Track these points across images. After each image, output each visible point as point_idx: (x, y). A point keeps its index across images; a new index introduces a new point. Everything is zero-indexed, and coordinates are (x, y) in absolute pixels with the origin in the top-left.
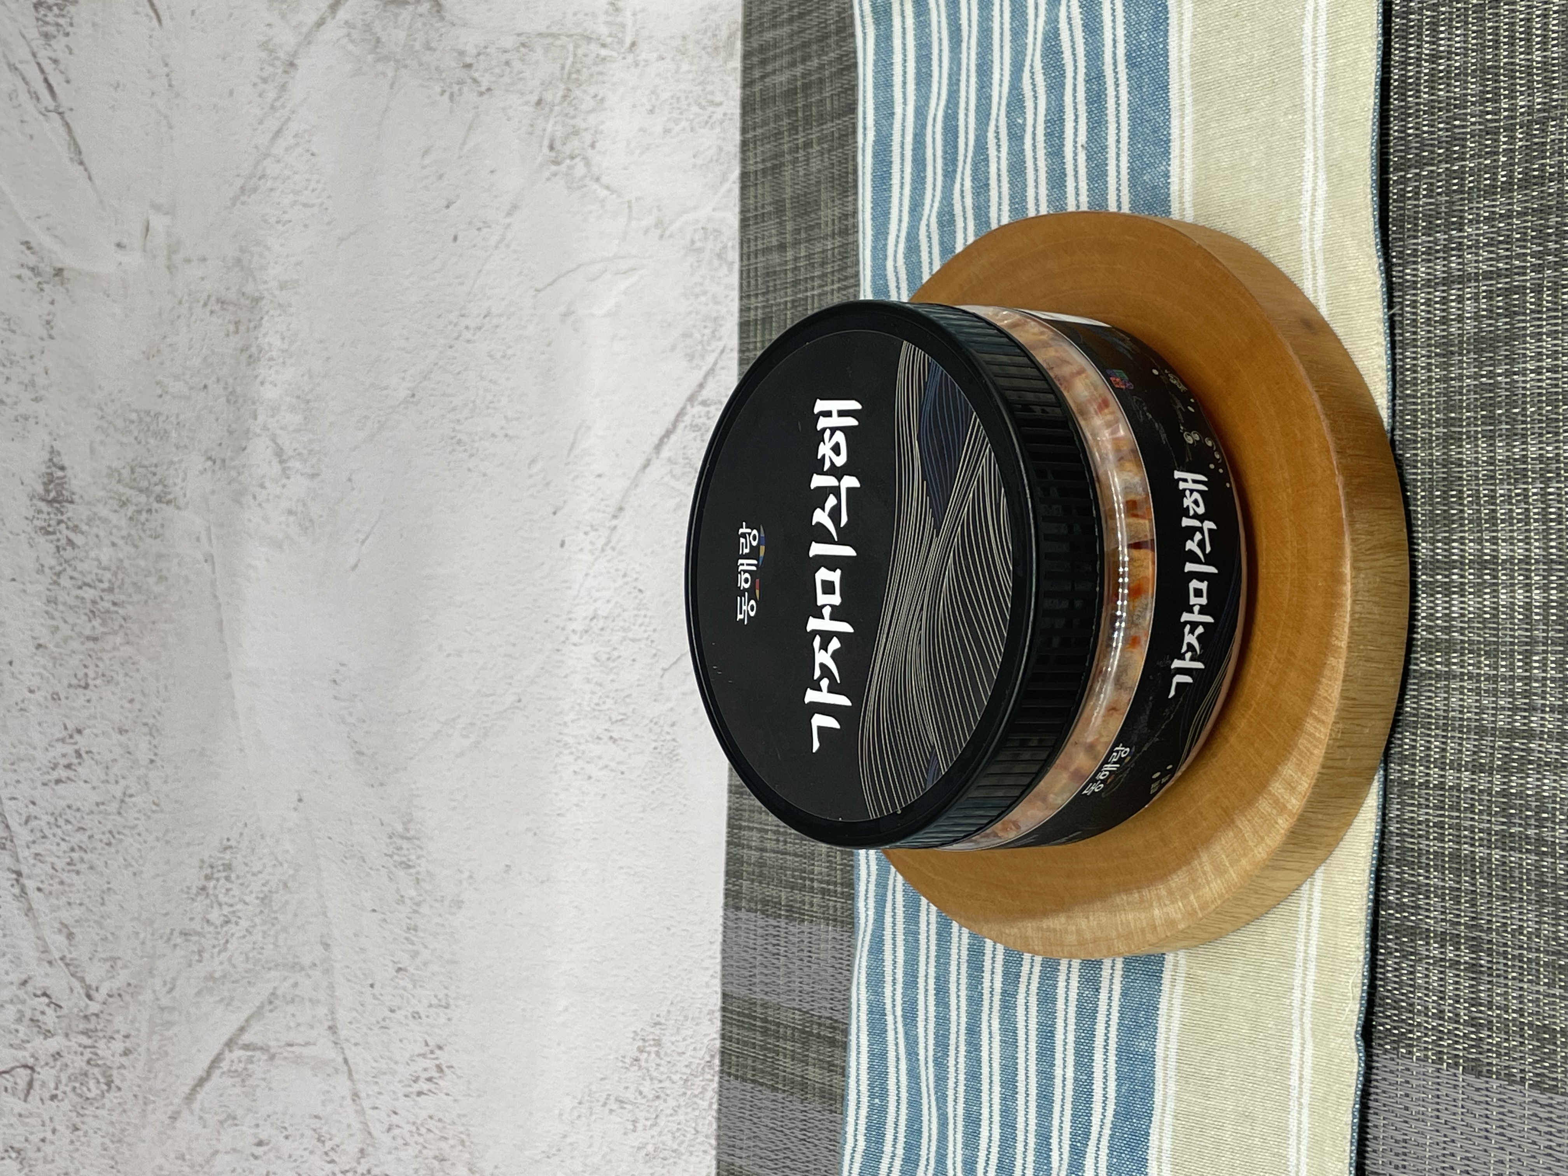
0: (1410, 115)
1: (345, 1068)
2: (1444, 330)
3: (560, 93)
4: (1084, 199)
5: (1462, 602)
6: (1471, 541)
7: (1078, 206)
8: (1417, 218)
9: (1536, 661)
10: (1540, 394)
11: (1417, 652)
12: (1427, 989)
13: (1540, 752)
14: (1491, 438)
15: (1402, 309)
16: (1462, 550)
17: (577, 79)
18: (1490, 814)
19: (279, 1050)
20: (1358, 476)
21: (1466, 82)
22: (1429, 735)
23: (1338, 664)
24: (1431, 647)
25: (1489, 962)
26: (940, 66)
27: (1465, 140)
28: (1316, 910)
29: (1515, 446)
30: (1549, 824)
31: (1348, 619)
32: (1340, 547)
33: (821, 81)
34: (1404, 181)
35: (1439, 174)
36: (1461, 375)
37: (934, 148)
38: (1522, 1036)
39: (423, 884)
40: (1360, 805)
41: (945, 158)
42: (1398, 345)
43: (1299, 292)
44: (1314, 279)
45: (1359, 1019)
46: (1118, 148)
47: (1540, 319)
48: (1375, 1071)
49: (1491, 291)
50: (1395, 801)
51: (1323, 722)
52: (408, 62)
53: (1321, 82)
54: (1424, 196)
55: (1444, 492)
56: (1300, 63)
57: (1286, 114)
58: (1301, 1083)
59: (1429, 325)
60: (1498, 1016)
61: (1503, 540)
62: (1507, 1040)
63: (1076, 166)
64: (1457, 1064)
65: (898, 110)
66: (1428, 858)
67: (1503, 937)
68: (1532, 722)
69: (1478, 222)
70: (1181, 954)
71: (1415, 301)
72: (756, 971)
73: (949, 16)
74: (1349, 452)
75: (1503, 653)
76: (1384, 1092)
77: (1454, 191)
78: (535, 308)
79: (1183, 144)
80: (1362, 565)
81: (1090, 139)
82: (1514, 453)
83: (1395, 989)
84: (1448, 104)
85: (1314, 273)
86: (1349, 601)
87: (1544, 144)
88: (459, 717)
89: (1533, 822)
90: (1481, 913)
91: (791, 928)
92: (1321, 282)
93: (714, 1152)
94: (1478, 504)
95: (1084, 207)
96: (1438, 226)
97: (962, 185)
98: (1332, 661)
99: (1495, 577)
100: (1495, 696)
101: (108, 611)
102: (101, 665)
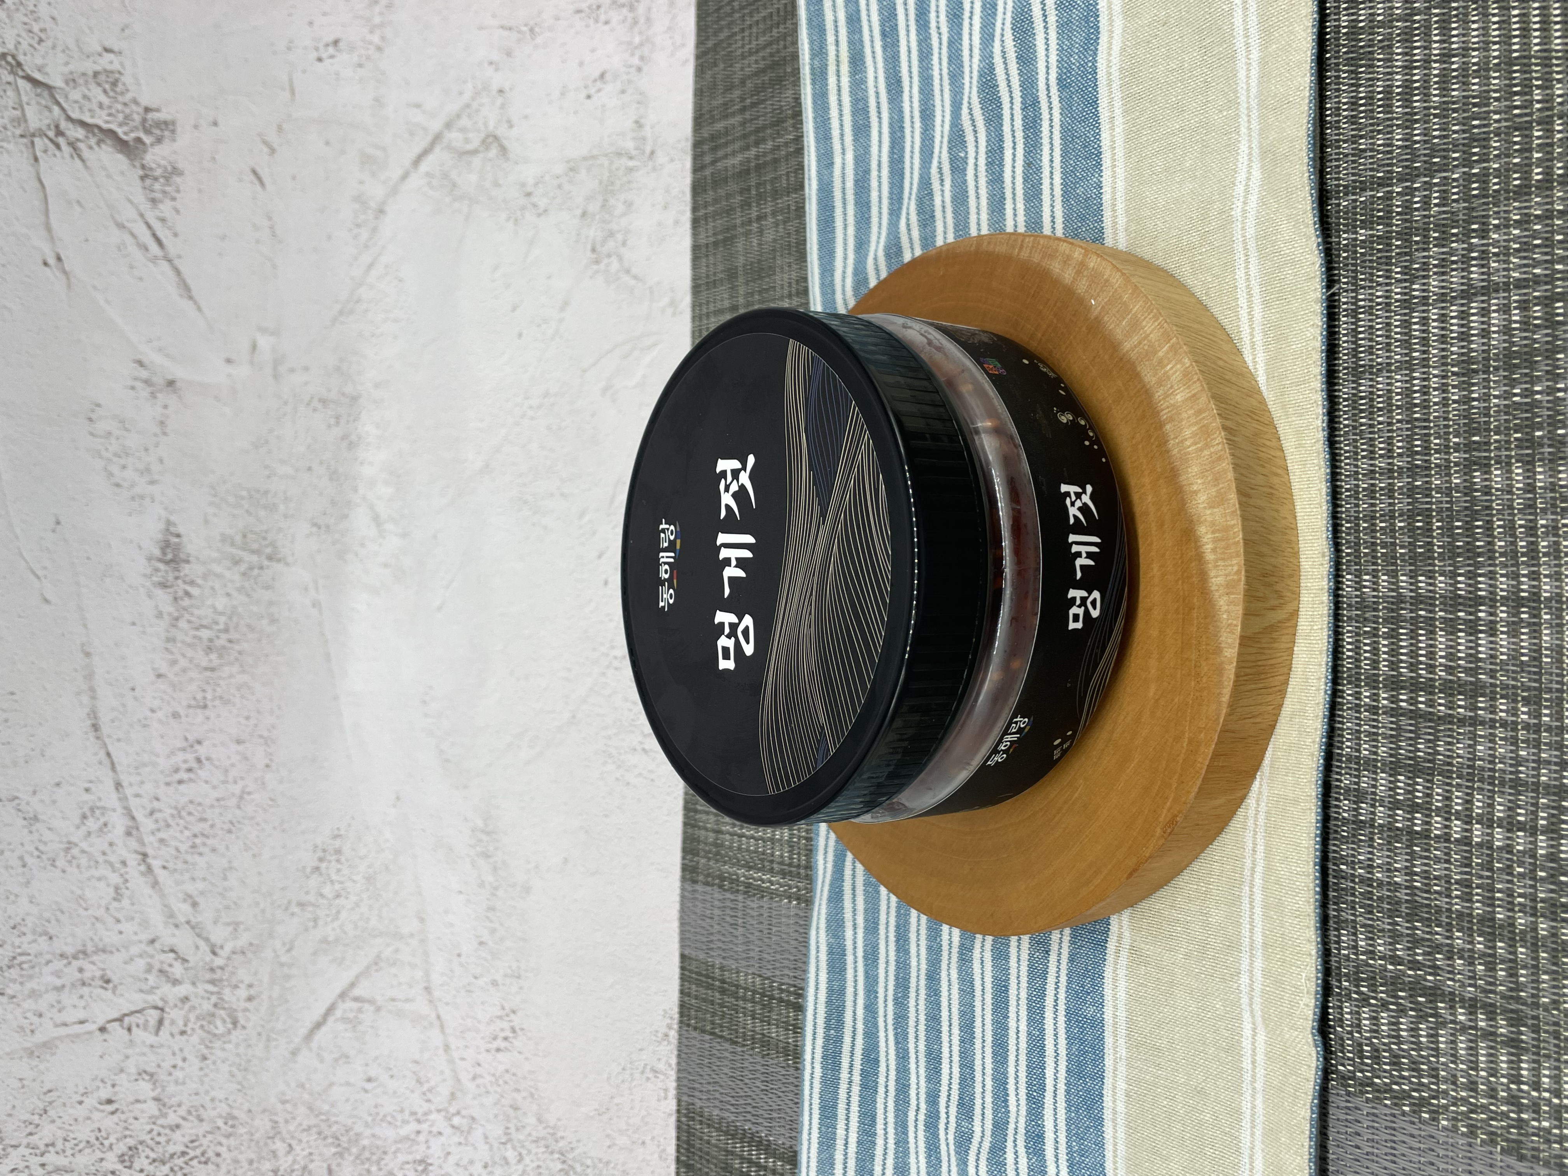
101: (224, 648)
102: (219, 689)
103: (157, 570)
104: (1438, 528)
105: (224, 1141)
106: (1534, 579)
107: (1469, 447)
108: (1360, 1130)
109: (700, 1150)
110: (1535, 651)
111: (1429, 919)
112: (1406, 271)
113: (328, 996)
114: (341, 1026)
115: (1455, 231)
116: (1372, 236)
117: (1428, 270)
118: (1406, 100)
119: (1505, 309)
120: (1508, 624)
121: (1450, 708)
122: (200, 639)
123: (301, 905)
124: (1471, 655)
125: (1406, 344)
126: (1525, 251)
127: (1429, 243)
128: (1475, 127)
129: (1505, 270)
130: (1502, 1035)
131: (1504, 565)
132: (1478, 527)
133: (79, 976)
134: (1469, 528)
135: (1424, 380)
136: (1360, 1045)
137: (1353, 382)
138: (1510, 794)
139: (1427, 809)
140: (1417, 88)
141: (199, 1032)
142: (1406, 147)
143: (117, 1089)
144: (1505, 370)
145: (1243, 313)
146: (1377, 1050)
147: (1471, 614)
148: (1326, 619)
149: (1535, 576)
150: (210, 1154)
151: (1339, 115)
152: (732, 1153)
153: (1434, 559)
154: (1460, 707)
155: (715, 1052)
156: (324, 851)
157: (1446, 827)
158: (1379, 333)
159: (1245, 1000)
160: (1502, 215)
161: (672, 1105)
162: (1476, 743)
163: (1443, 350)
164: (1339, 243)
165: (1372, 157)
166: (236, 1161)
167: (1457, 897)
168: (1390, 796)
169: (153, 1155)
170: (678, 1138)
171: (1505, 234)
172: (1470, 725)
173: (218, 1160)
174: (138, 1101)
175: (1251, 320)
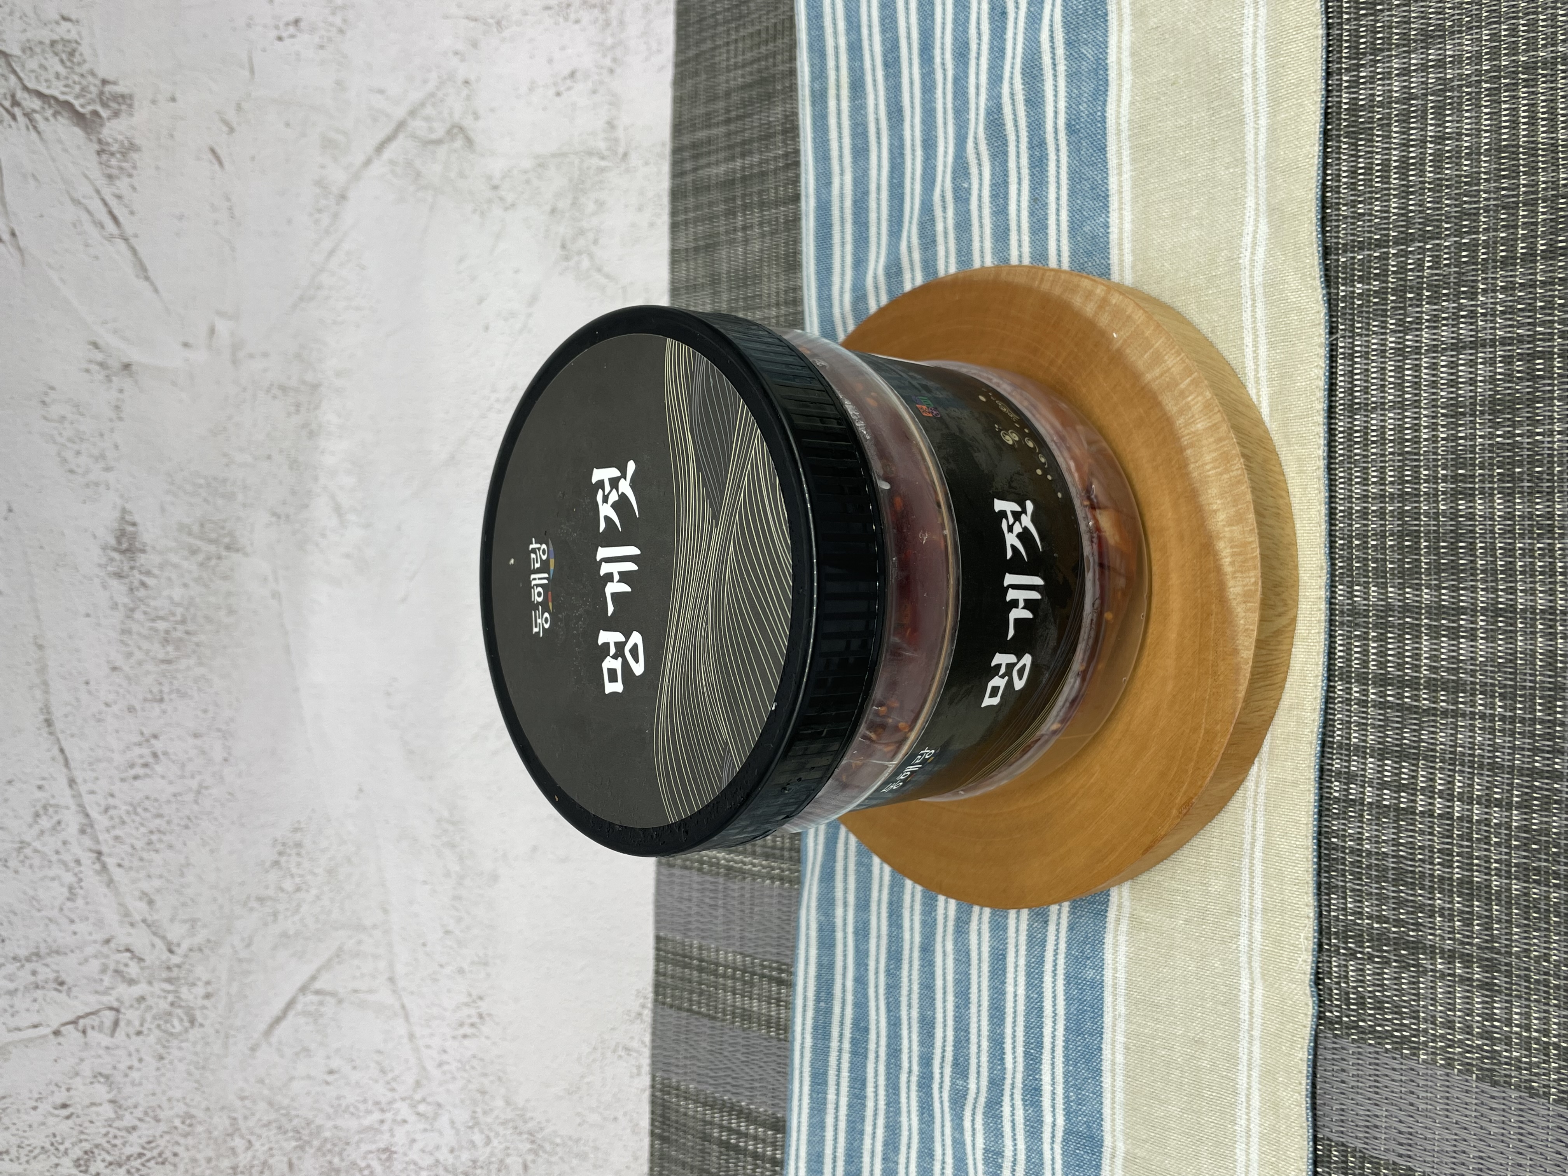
1: (402, 1011)
2: (1451, 392)
5: (1472, 646)
6: (1482, 589)
12: (1432, 999)
14: (1509, 494)
16: (1472, 598)
19: (347, 996)
25: (1506, 982)
29: (1538, 503)
101: (181, 640)
102: (175, 682)
103: (112, 560)
104: (1426, 547)
105: (182, 1141)
106: (1511, 594)
107: (1455, 479)
108: (1345, 1067)
109: (677, 1122)
110: (1511, 654)
111: (1412, 883)
112: (1400, 323)
113: (288, 990)
114: (302, 1020)
115: (1445, 291)
116: (1369, 290)
117: (1422, 324)
118: (1403, 174)
119: (1492, 362)
120: (1486, 631)
121: (1434, 703)
122: (156, 630)
123: (261, 900)
124: (1453, 657)
125: (1399, 386)
126: (1510, 313)
127: (1422, 300)
128: (1466, 202)
129: (1491, 328)
130: (1478, 980)
131: (1484, 581)
132: (1462, 547)
133: (32, 979)
134: (1453, 548)
135: (1416, 418)
136: (1347, 993)
137: (1349, 417)
138: (1488, 776)
139: (1411, 788)
140: (1413, 164)
141: (157, 1032)
142: (1402, 215)
143: (72, 1092)
144: (1490, 414)
145: (1249, 351)
146: (1363, 998)
147: (1453, 622)
148: (1323, 624)
149: (1512, 591)
150: (168, 1154)
151: (1340, 181)
152: (711, 1123)
153: (1421, 573)
154: (1443, 701)
155: (692, 1028)
156: (284, 844)
157: (1430, 804)
158: (1374, 375)
159: (1243, 959)
160: (1490, 281)
161: (646, 1080)
162: (1457, 732)
163: (1434, 394)
164: (1338, 294)
165: (1370, 221)
166: (194, 1160)
167: (1439, 864)
168: (1378, 778)
169: (109, 1158)
170: (653, 1113)
171: (1492, 297)
172: (1452, 717)
173: (177, 1160)
174: (93, 1104)
175: (1256, 358)
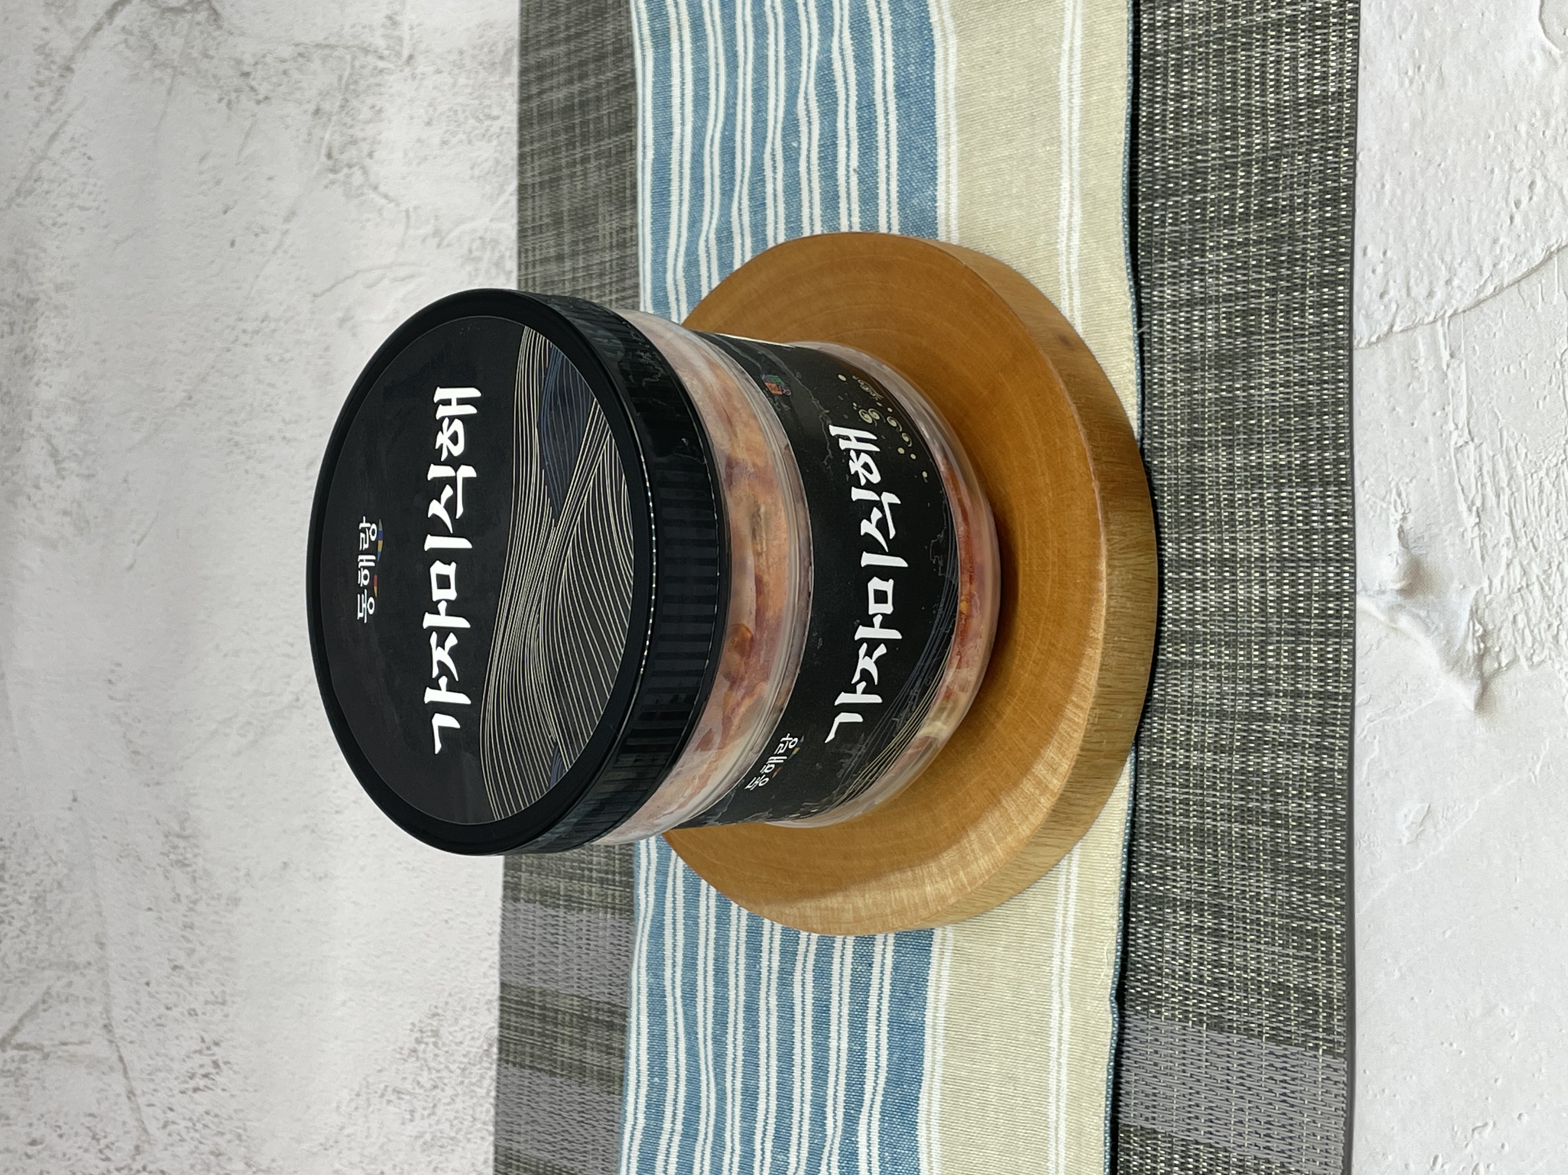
0: (1157, 149)
1: (120, 1065)
2: (1187, 348)
3: (338, 104)
4: (856, 219)
5: (1204, 597)
6: (1212, 541)
7: (851, 227)
8: (1163, 245)
9: (1271, 651)
10: (1274, 407)
11: (1164, 643)
12: (1174, 953)
13: (1274, 733)
14: (1230, 447)
15: (1150, 328)
16: (1204, 550)
17: (354, 90)
18: (1230, 791)
19: (53, 1049)
20: (1113, 481)
21: (1207, 120)
22: (1175, 720)
23: (1095, 654)
24: (1177, 638)
25: (1229, 926)
26: (717, 90)
27: (1206, 173)
28: (1074, 883)
29: (1251, 455)
30: (1283, 799)
31: (1104, 613)
32: (1096, 547)
33: (598, 99)
34: (1151, 210)
35: (1183, 204)
36: (1204, 389)
37: (712, 168)
38: (1260, 994)
39: (199, 882)
40: (1115, 785)
41: (722, 178)
42: (1147, 361)
43: (1056, 311)
44: (1071, 299)
45: (1113, 983)
46: (888, 173)
47: (1273, 339)
48: (1127, 1031)
49: (1230, 313)
50: (1145, 781)
51: (1082, 708)
52: (184, 69)
53: (1076, 117)
54: (1170, 224)
55: (1188, 496)
56: (1056, 97)
57: (1044, 145)
58: (1060, 1045)
59: (1175, 343)
60: (1238, 976)
61: (1241, 541)
62: (1246, 998)
63: (848, 189)
64: (1201, 1022)
65: (677, 130)
66: (1175, 833)
67: (1243, 903)
68: (1267, 706)
69: (1219, 249)
70: (949, 928)
71: (1162, 321)
72: (535, 960)
73: (725, 42)
74: (1104, 459)
75: (1241, 643)
76: (1136, 1050)
77: (1197, 220)
78: (313, 313)
79: (948, 171)
80: (1116, 563)
81: (862, 163)
82: (1251, 461)
83: (1146, 954)
84: (1191, 140)
85: (1071, 294)
86: (1105, 596)
87: (1277, 179)
88: (236, 716)
89: (1268, 797)
90: (1223, 882)
91: (569, 917)
92: (1077, 301)
93: (492, 1138)
94: (1219, 507)
95: (856, 228)
96: (1183, 251)
97: (740, 204)
98: (1089, 651)
99: (1234, 574)
100: (1234, 682)
